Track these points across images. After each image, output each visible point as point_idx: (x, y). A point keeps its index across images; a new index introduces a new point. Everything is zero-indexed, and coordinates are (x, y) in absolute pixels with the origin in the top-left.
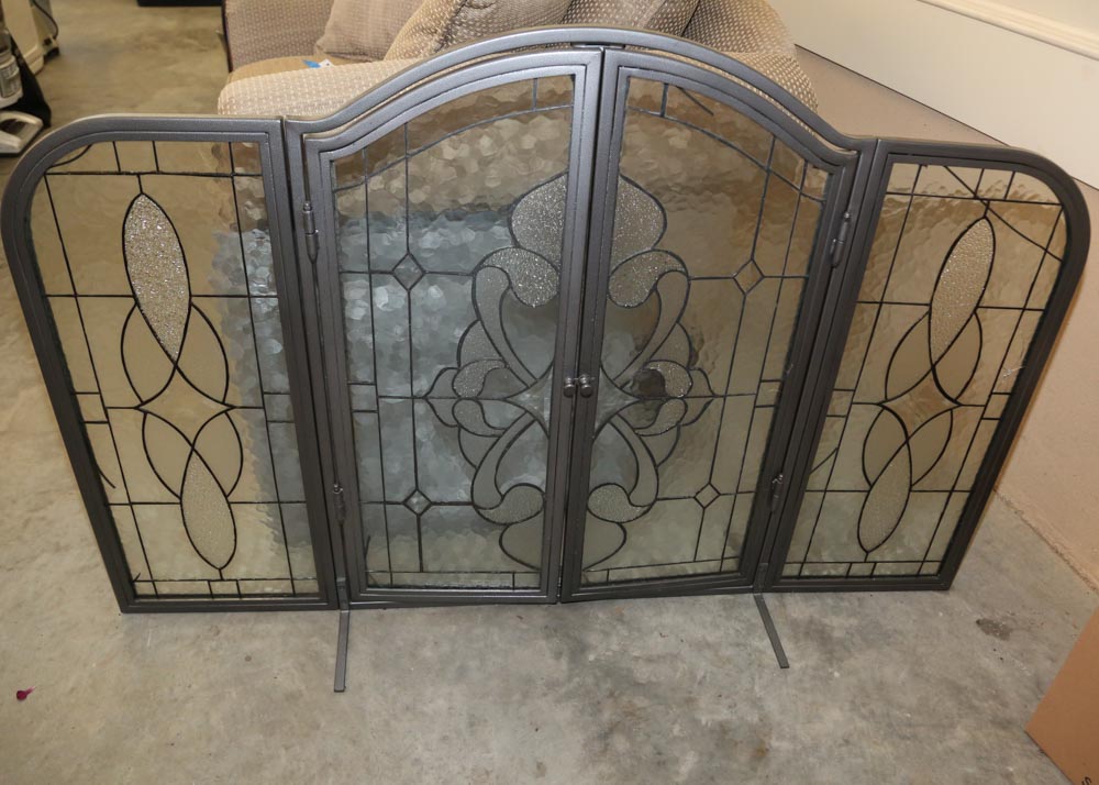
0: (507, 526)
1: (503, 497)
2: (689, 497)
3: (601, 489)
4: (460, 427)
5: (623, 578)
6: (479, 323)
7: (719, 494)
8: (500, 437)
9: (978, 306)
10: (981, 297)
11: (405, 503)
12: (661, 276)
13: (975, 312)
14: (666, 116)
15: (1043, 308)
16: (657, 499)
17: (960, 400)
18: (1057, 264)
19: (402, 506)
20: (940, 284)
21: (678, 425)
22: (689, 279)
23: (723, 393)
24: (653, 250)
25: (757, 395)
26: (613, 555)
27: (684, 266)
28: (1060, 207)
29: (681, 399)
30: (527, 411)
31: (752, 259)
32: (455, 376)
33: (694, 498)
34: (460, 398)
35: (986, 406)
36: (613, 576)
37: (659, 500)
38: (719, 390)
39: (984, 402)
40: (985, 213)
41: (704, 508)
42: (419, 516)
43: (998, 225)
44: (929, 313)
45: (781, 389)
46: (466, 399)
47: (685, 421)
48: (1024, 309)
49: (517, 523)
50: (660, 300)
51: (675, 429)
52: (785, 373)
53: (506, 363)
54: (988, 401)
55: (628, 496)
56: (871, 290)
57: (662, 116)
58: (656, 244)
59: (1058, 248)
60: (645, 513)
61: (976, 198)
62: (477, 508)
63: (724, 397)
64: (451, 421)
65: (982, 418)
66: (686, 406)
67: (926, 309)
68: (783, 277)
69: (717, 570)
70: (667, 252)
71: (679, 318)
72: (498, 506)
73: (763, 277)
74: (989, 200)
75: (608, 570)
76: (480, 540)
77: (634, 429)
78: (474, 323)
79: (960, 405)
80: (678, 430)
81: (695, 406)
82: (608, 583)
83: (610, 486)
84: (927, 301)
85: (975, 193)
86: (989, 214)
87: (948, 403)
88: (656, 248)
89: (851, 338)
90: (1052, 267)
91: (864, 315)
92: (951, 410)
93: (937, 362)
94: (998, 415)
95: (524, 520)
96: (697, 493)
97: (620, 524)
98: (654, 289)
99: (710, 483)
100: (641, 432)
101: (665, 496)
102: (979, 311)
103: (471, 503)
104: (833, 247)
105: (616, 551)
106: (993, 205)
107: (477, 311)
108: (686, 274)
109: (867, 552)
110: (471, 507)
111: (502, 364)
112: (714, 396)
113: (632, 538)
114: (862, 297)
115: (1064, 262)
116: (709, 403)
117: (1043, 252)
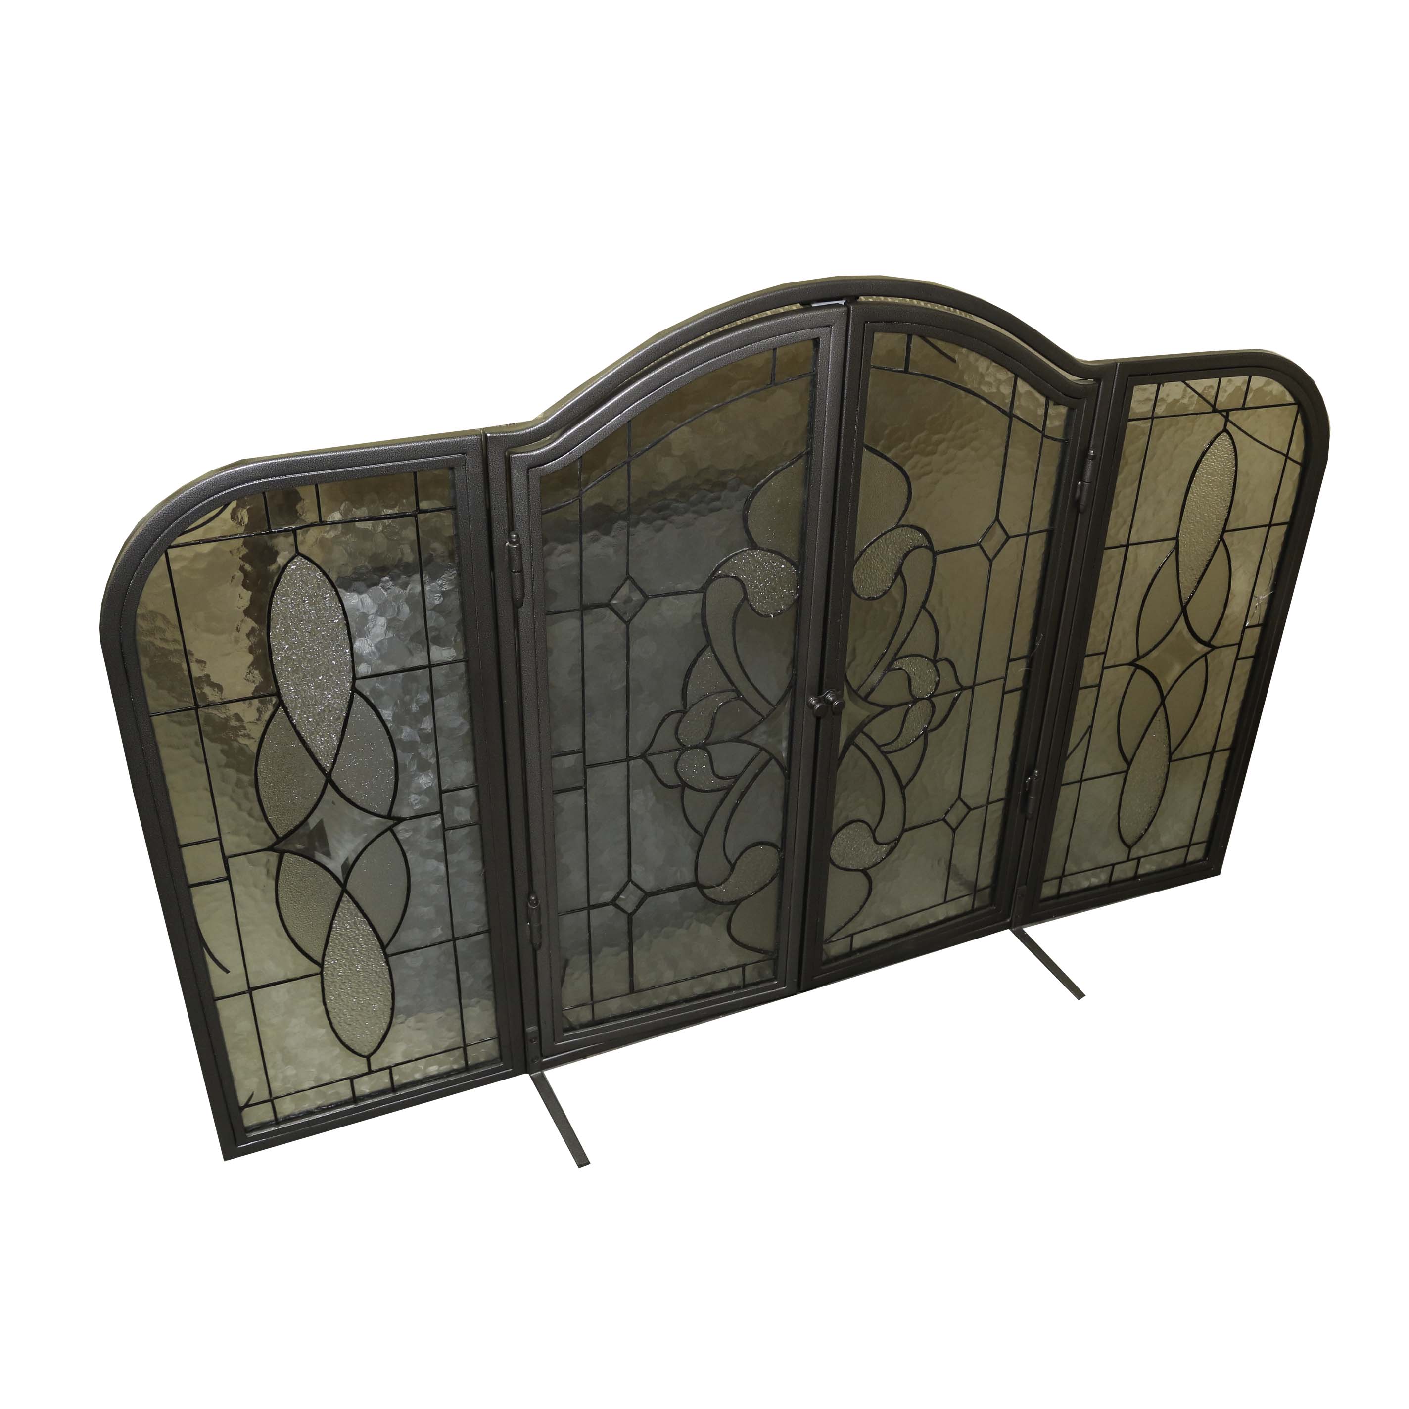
0: (737, 903)
1: (733, 867)
2: (938, 820)
3: (844, 830)
4: (684, 785)
5: (868, 943)
6: (709, 649)
7: (970, 809)
8: (729, 789)
9: (1224, 531)
10: (1227, 520)
11: (614, 902)
12: (906, 555)
13: (1221, 537)
14: (910, 370)
15: (1288, 520)
16: (904, 830)
17: (1213, 643)
18: (1298, 469)
19: (611, 907)
20: (1185, 513)
21: (926, 732)
22: (935, 554)
23: (971, 684)
24: (898, 526)
25: (1005, 678)
26: (856, 914)
27: (929, 541)
28: (1295, 408)
29: (929, 699)
30: (762, 749)
31: (997, 519)
32: (680, 721)
33: (944, 820)
34: (684, 748)
35: (1239, 644)
36: (858, 942)
37: (907, 830)
38: (966, 681)
39: (1237, 640)
40: (1225, 425)
41: (954, 831)
42: (630, 916)
43: (1238, 436)
44: (1177, 548)
45: (1029, 665)
46: (693, 747)
47: (932, 726)
48: (1270, 526)
49: (749, 896)
50: (905, 584)
51: (922, 737)
52: (1032, 647)
53: (738, 692)
54: (1242, 637)
55: (873, 832)
56: (1116, 532)
57: (906, 371)
58: (900, 519)
59: (1297, 452)
60: (892, 850)
61: (1215, 410)
62: (701, 887)
63: (972, 688)
64: (673, 780)
65: (1237, 659)
66: (933, 706)
67: (1172, 544)
68: (1028, 535)
69: (969, 908)
70: (912, 527)
71: (925, 602)
72: (726, 880)
73: (1008, 537)
74: (1228, 411)
75: (852, 936)
76: (705, 930)
77: (879, 747)
78: (704, 649)
79: (1214, 648)
80: (926, 738)
81: (942, 703)
82: (852, 952)
83: (853, 825)
84: (1174, 535)
85: (1214, 406)
86: (1230, 427)
87: (1200, 648)
88: (902, 523)
89: (1100, 591)
90: (1293, 471)
91: (1111, 561)
92: (1205, 655)
93: (1188, 603)
94: (1252, 652)
95: (757, 892)
96: (946, 813)
97: (864, 871)
98: (899, 572)
99: (959, 798)
100: (885, 749)
101: (914, 824)
102: (1226, 536)
103: (696, 884)
104: (1078, 491)
105: (861, 908)
106: (1233, 416)
107: (707, 635)
108: (930, 548)
109: (1130, 847)
110: (695, 888)
111: (733, 695)
112: (962, 688)
113: (878, 887)
114: (1109, 543)
115: (1305, 465)
116: (956, 699)
117: (1284, 458)
